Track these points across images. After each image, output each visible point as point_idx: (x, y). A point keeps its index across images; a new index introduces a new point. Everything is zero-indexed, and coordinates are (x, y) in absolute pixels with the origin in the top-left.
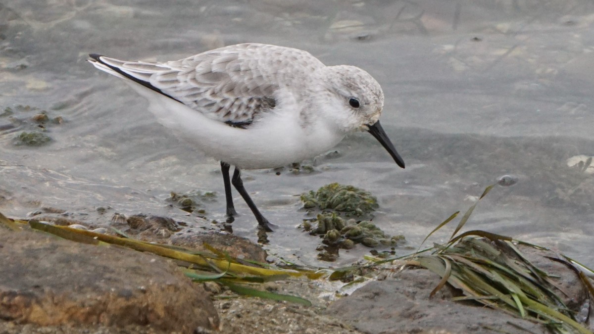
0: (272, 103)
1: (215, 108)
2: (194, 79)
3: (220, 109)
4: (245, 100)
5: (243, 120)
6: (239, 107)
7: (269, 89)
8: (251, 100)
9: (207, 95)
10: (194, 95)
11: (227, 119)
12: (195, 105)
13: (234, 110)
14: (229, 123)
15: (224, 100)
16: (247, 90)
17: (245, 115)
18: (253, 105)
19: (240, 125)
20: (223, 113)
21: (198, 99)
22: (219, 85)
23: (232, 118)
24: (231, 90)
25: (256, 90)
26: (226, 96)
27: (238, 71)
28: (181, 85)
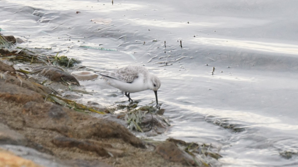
0: (137, 77)
1: (124, 79)
2: (119, 74)
4: (131, 77)
7: (136, 74)
9: (122, 77)
11: (127, 81)
12: (119, 79)
13: (129, 79)
15: (126, 77)
16: (131, 75)
17: (131, 80)
18: (133, 78)
19: (130, 83)
21: (120, 78)
22: (124, 74)
24: (128, 75)
25: (133, 74)
27: (129, 71)
28: (116, 75)
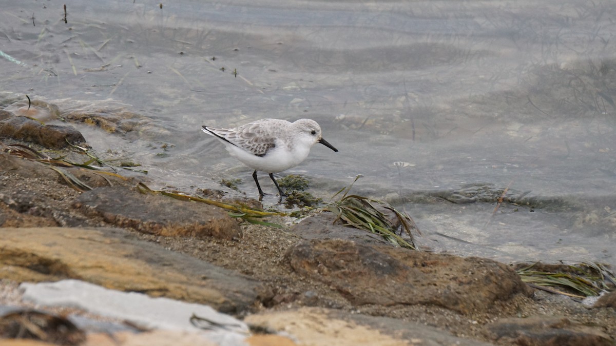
0: (274, 146)
1: (250, 148)
2: (242, 136)
3: (252, 149)
4: (262, 145)
5: (262, 153)
6: (260, 148)
7: (272, 140)
8: (265, 145)
9: (247, 143)
10: (242, 143)
11: (255, 153)
12: (242, 147)
13: (258, 149)
14: (256, 155)
15: (254, 145)
16: (263, 141)
17: (262, 151)
18: (265, 147)
19: (261, 156)
20: (253, 151)
21: (243, 145)
22: (252, 139)
23: (257, 153)
24: (256, 141)
25: (267, 140)
26: (254, 143)
27: (259, 132)
28: (237, 139)
